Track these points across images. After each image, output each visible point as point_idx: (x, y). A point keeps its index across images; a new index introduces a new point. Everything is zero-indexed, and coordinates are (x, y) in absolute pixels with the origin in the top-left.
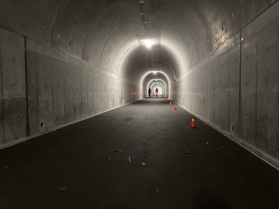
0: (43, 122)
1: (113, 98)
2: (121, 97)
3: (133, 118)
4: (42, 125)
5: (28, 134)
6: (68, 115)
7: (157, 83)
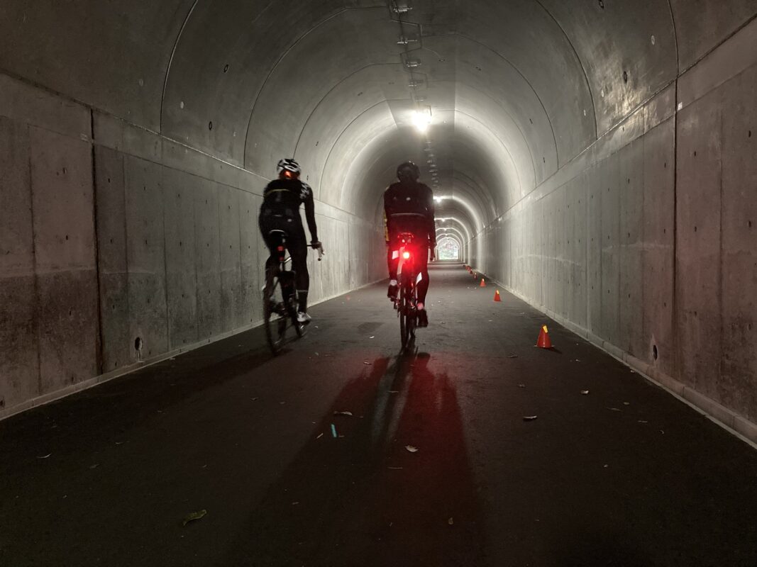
0: (141, 335)
1: (326, 269)
2: (347, 268)
3: (379, 324)
4: (137, 345)
5: (101, 370)
6: (207, 317)
7: (445, 229)
